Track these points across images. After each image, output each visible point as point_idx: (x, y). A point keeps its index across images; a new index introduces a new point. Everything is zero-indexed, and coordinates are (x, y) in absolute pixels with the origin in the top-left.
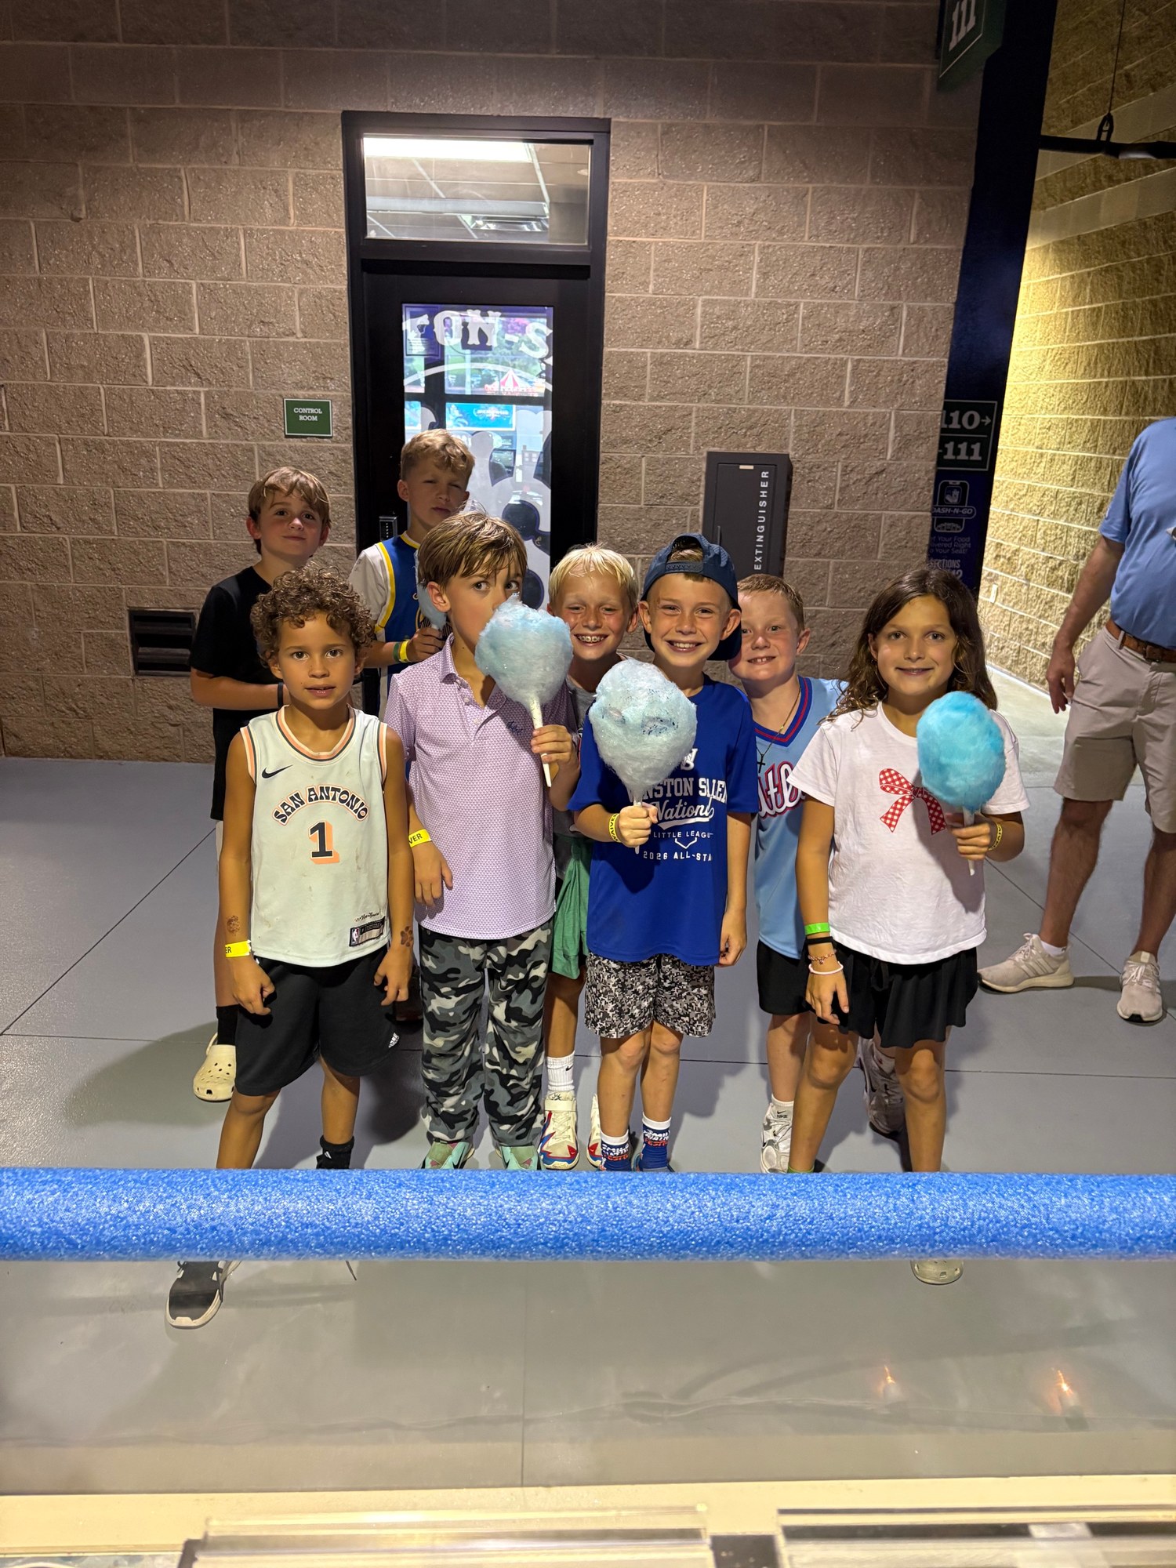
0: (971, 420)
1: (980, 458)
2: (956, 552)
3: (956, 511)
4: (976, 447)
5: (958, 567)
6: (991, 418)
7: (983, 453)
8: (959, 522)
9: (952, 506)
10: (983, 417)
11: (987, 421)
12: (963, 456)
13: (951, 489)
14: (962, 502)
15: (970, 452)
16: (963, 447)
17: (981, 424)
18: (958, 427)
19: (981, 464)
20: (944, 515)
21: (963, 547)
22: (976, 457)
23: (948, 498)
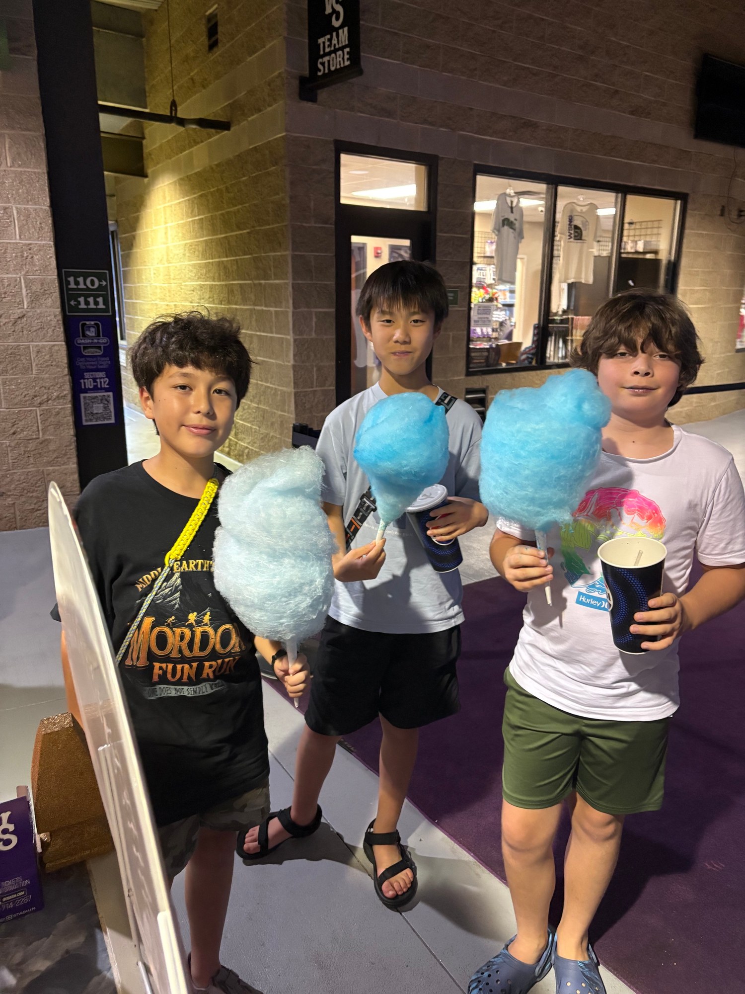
0: (92, 283)
1: (104, 307)
2: (102, 367)
3: (96, 341)
4: (100, 300)
5: (105, 376)
6: (106, 281)
7: (105, 303)
8: (99, 348)
9: (92, 338)
10: (100, 281)
11: (104, 283)
12: (92, 306)
13: (89, 327)
14: (98, 335)
15: (96, 303)
16: (91, 300)
17: (100, 285)
18: (84, 287)
19: (106, 310)
20: (87, 344)
21: (106, 362)
22: (101, 306)
23: (88, 333)
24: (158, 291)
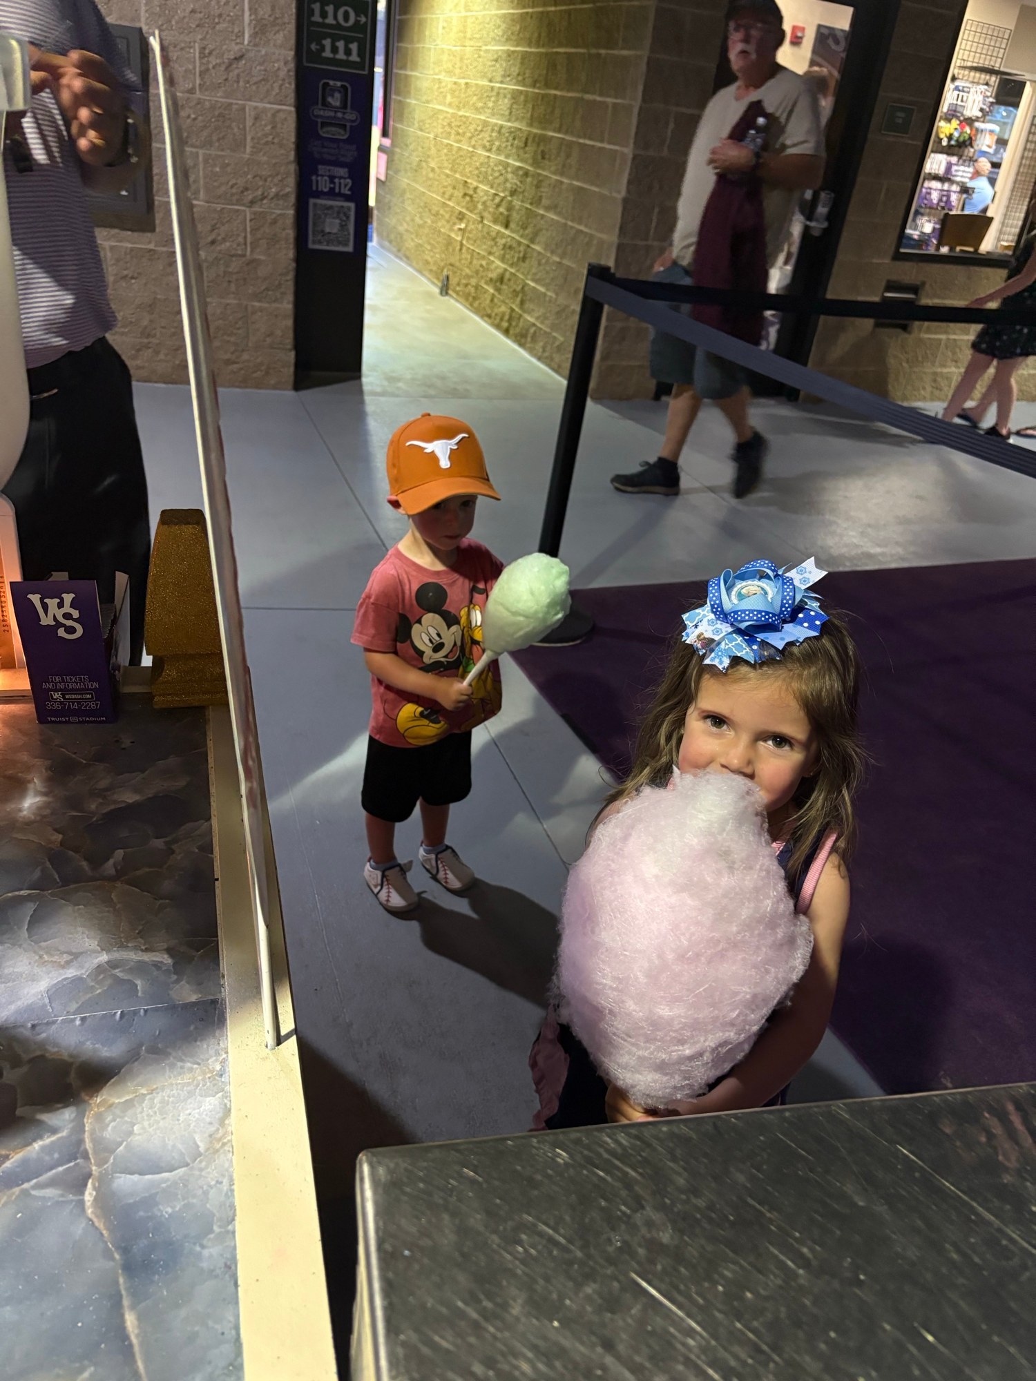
0: (346, 16)
1: (358, 59)
2: (342, 159)
3: (340, 115)
4: (354, 47)
5: (347, 175)
6: (366, 16)
7: (361, 53)
8: (344, 127)
9: (336, 109)
10: (357, 15)
11: (363, 19)
12: (341, 55)
13: (333, 90)
14: (344, 106)
15: (348, 52)
16: (341, 45)
17: (357, 22)
18: (334, 22)
19: (360, 66)
20: (328, 117)
21: (350, 154)
22: (354, 57)
23: (330, 100)
24: (445, 57)
